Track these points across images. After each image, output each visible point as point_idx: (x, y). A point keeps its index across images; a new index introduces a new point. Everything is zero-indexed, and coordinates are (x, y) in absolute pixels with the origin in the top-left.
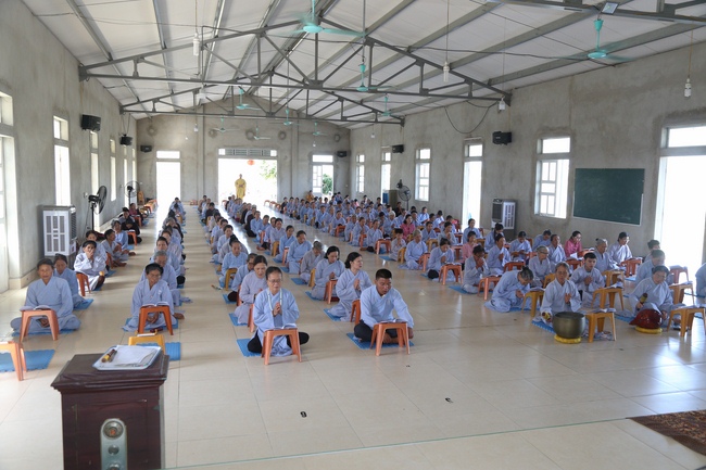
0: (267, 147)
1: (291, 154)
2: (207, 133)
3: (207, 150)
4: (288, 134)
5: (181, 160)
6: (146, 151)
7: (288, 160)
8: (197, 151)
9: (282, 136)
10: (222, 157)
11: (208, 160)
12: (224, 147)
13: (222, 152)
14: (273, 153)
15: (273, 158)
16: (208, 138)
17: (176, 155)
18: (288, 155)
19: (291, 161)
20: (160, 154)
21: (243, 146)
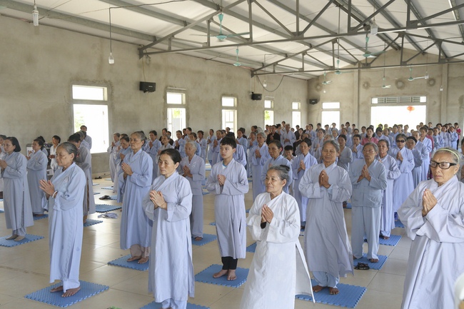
0: (416, 94)
1: (440, 99)
2: (361, 86)
3: (361, 100)
4: (438, 81)
5: (341, 110)
6: (314, 104)
7: (437, 105)
8: (352, 102)
9: (432, 82)
10: (375, 105)
11: (362, 109)
12: (376, 96)
13: (375, 101)
14: (423, 99)
15: (423, 104)
16: (362, 90)
17: (337, 105)
18: (437, 100)
19: (440, 106)
20: (325, 105)
21: (392, 95)
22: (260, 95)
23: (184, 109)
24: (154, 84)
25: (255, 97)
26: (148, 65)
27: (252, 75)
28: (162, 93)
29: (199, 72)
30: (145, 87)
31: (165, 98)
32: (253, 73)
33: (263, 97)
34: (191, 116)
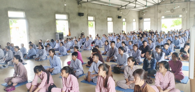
0: (178, 14)
2: (158, 12)
3: (158, 17)
4: (186, 9)
5: (151, 21)
6: (141, 19)
7: (186, 18)
8: (155, 18)
9: (184, 10)
10: (163, 19)
11: (158, 20)
12: (164, 15)
13: (163, 17)
14: (181, 16)
15: (181, 18)
16: (159, 14)
17: (149, 19)
18: (186, 16)
20: (145, 20)
21: (169, 15)
22: (121, 17)
23: (94, 22)
24: (83, 14)
25: (119, 17)
26: (81, 7)
27: (118, 10)
28: (86, 17)
29: (99, 9)
30: (81, 15)
31: (87, 18)
32: (118, 9)
33: (122, 17)
34: (97, 24)
